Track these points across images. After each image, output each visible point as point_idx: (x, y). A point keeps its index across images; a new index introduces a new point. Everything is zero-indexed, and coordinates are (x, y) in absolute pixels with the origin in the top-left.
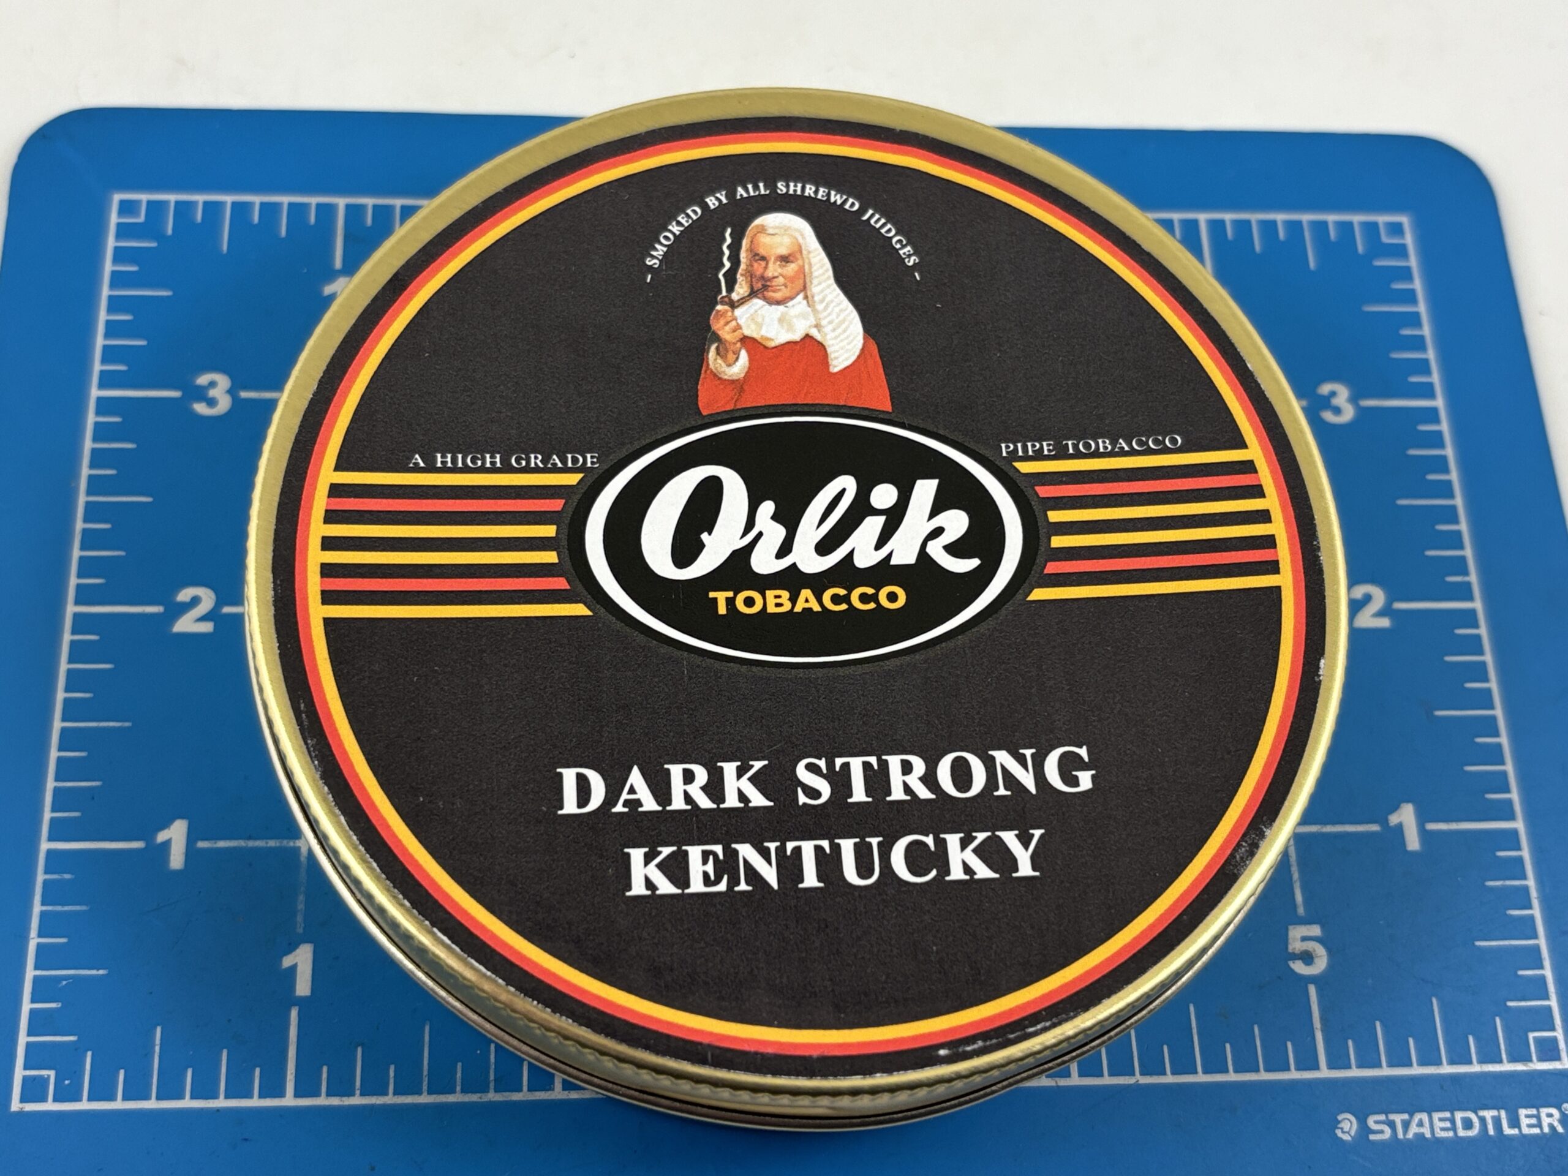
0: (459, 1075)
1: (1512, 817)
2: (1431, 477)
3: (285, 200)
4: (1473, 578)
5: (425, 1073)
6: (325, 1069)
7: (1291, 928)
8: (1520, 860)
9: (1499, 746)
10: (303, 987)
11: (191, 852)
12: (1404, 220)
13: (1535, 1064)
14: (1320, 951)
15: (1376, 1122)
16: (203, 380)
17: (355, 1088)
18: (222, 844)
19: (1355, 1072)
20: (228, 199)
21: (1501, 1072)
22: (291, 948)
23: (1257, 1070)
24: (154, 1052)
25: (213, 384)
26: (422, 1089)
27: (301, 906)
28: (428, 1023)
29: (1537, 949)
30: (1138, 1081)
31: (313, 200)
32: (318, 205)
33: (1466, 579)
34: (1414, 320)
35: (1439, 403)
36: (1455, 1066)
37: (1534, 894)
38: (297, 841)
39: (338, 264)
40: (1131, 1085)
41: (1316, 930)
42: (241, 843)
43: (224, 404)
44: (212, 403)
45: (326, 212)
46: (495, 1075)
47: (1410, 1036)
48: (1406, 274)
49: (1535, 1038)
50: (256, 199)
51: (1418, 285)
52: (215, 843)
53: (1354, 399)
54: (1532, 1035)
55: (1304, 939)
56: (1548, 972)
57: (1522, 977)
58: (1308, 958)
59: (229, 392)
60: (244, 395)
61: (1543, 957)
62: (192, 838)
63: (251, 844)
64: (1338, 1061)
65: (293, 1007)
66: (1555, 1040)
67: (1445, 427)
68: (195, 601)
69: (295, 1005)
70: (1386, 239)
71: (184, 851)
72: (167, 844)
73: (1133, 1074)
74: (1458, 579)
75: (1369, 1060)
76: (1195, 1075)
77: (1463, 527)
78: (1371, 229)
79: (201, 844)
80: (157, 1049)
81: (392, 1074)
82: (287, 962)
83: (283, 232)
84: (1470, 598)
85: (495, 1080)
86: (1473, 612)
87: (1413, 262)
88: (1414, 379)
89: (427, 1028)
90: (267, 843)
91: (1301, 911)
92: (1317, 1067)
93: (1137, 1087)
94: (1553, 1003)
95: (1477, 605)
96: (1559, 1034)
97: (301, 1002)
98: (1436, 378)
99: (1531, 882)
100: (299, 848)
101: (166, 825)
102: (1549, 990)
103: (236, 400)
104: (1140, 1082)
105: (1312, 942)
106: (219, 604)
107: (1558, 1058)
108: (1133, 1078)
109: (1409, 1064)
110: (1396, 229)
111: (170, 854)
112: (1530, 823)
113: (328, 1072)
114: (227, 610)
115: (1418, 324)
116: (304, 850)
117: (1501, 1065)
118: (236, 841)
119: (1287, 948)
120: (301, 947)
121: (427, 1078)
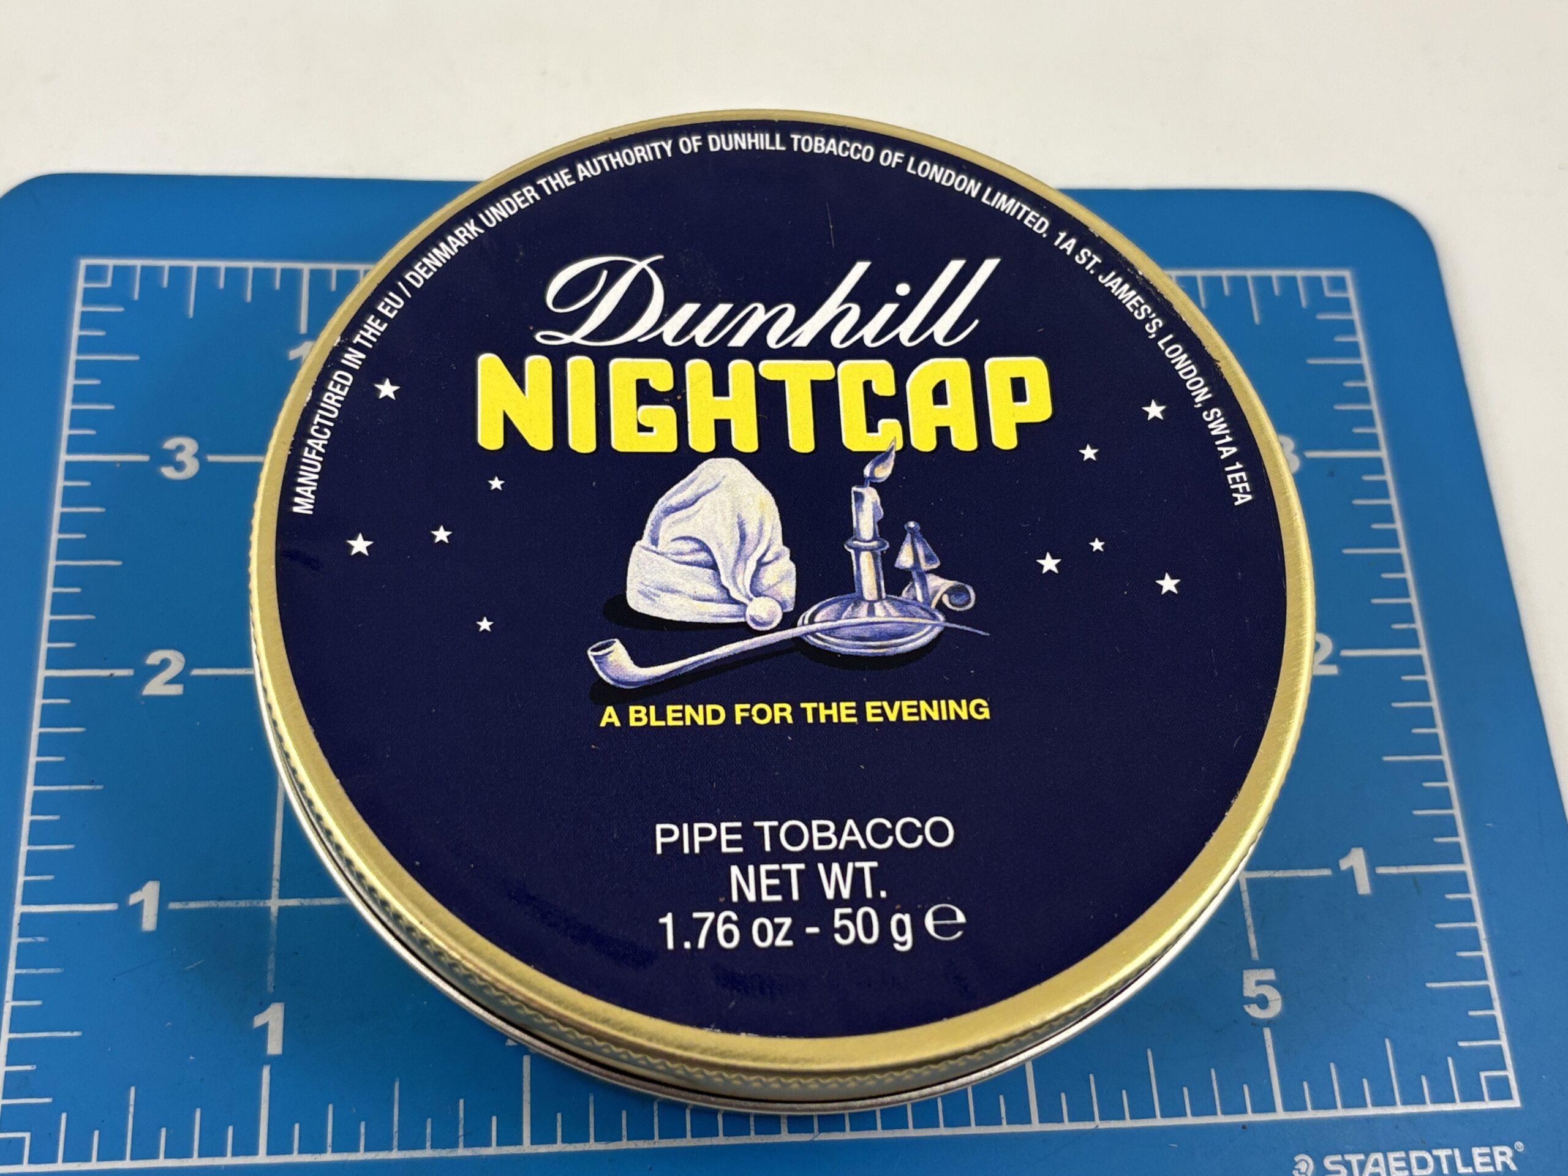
0: (429, 1130)
1: (1460, 860)
2: (1376, 526)
3: (250, 265)
4: (1419, 625)
5: (396, 1129)
6: (297, 1127)
7: (1245, 972)
8: (1469, 902)
9: (1447, 790)
10: (274, 1046)
11: (163, 913)
12: (1346, 274)
13: (1487, 1103)
14: (1274, 995)
15: (1333, 1163)
16: (170, 444)
17: (326, 1145)
18: (193, 905)
19: (1310, 1114)
20: (195, 264)
21: (1455, 1112)
22: (262, 1007)
23: (1215, 1114)
24: (129, 1112)
25: (180, 448)
26: (392, 1145)
27: (271, 966)
28: (398, 1080)
29: (1486, 990)
30: (1097, 1126)
31: (278, 266)
32: (283, 271)
33: (1412, 626)
34: (1358, 373)
35: (1383, 453)
36: (1408, 1106)
37: (1483, 935)
38: (267, 901)
39: (303, 328)
40: (1091, 1130)
41: (1270, 975)
42: (213, 904)
43: (192, 468)
44: (180, 466)
45: (291, 278)
46: (464, 1131)
47: (1364, 1077)
48: (1348, 327)
49: (1487, 1078)
50: (222, 264)
51: (1360, 338)
52: (187, 904)
53: (1299, 451)
54: (1483, 1075)
55: (1259, 983)
56: (1498, 1012)
57: (1472, 1017)
58: (1262, 1002)
59: (197, 456)
60: (211, 458)
61: (1492, 998)
62: (164, 898)
63: (222, 904)
64: (1293, 1102)
65: (264, 1066)
66: (1506, 1079)
67: (1389, 477)
68: (165, 664)
69: (267, 1064)
70: (1328, 294)
71: (156, 912)
72: (139, 906)
73: (1092, 1119)
74: (1404, 626)
75: (1324, 1101)
76: (1153, 1119)
77: (1409, 575)
78: (1314, 284)
79: (174, 906)
80: (131, 1109)
81: (363, 1130)
82: (259, 1021)
83: (249, 298)
84: (1417, 645)
85: (464, 1135)
86: (1419, 658)
87: (1356, 316)
88: (1358, 430)
89: (397, 1084)
90: (237, 903)
91: (1255, 955)
92: (1273, 1110)
93: (1096, 1132)
94: (1504, 1042)
95: (1423, 651)
96: (1510, 1074)
97: (273, 1060)
98: (1379, 430)
99: (1480, 924)
100: (269, 908)
101: (138, 887)
102: (1499, 1030)
103: (203, 464)
104: (1101, 1127)
105: (1267, 987)
106: (188, 666)
107: (1509, 1097)
108: (1092, 1123)
109: (1364, 1105)
110: (1338, 284)
111: (142, 916)
112: (1477, 865)
113: (300, 1129)
114: (196, 672)
115: (1361, 377)
116: (274, 910)
117: (1454, 1104)
118: (207, 902)
119: (1242, 992)
120: (272, 1006)
121: (397, 1135)
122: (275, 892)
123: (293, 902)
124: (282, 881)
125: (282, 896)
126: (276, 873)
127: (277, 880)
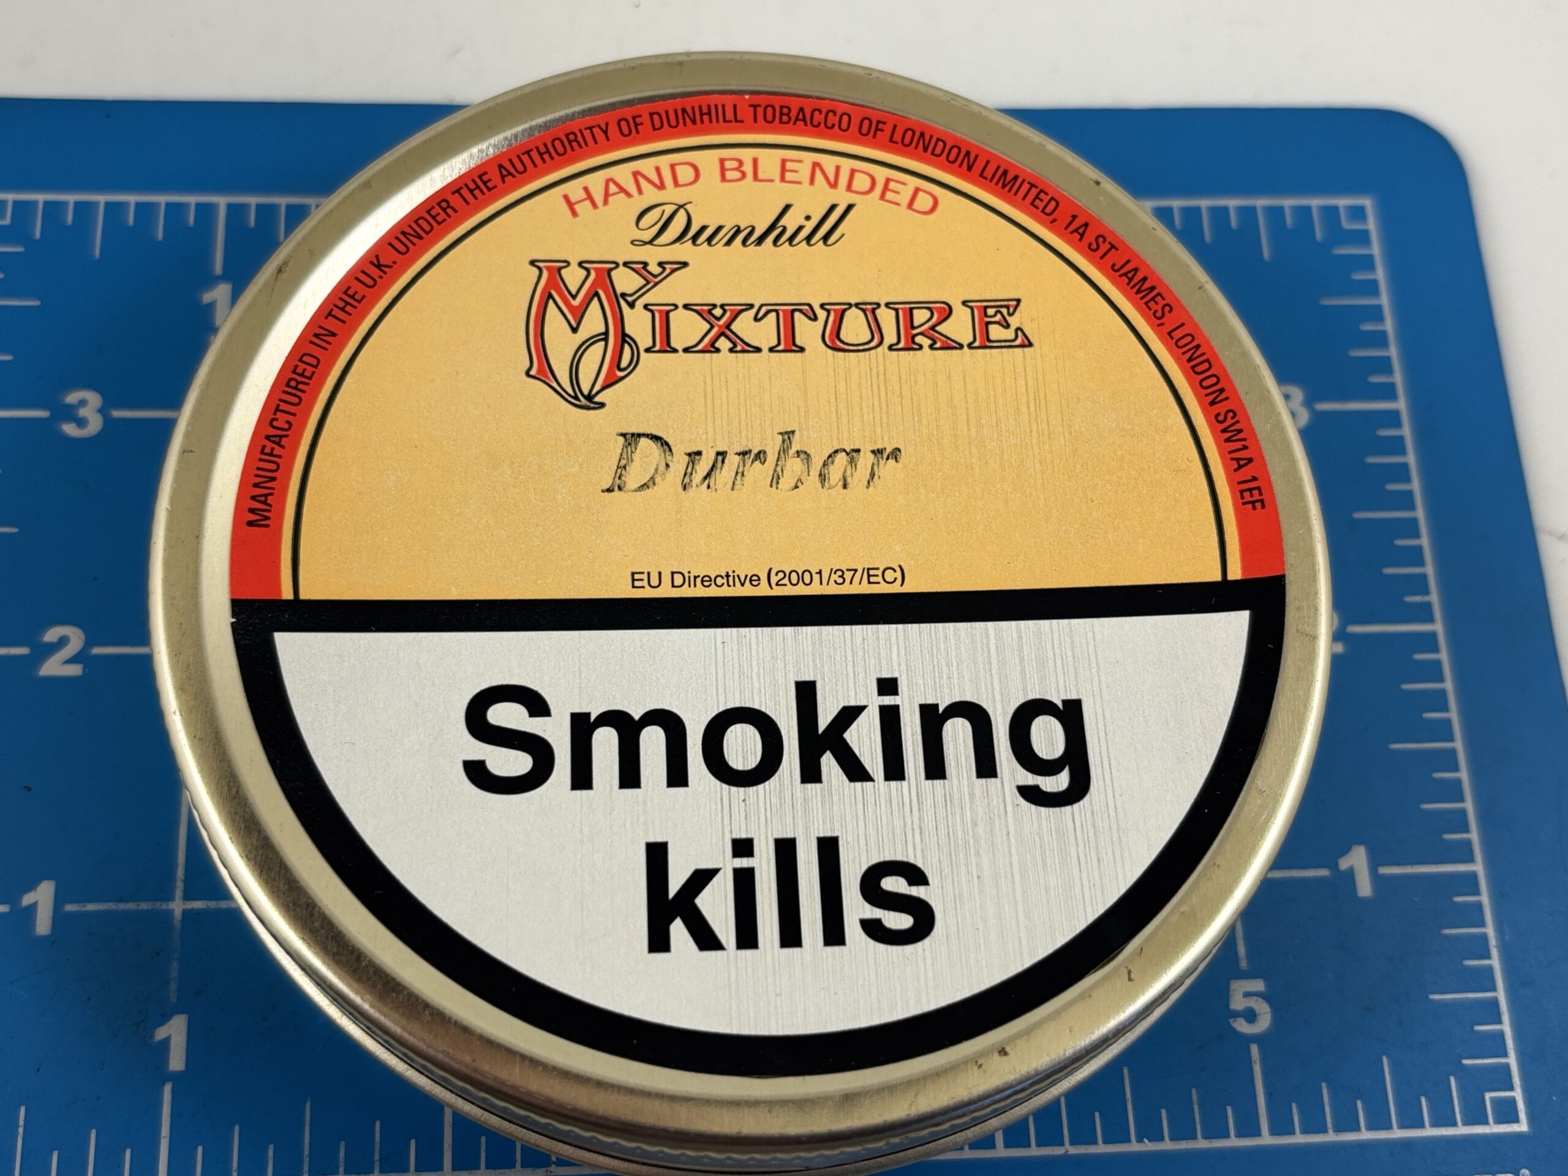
0: (342, 1154)
1: (1471, 859)
2: (1391, 487)
3: (162, 199)
4: (1434, 598)
5: (306, 1153)
6: (200, 1149)
7: (1232, 982)
8: (1479, 906)
9: (1459, 781)
10: (177, 1061)
11: (58, 916)
12: (1367, 202)
13: (1491, 1127)
14: (1263, 1008)
16: (72, 398)
17: (232, 1169)
18: (91, 907)
19: (1300, 1138)
20: (101, 199)
21: (1455, 1136)
22: (165, 1018)
23: (1195, 1138)
24: (17, 1134)
25: (83, 403)
26: (302, 1170)
27: (174, 974)
28: (309, 1098)
29: (1495, 1003)
30: (1067, 1151)
31: (192, 199)
32: (198, 205)
33: (1426, 599)
34: (1376, 314)
35: (1401, 405)
36: (1405, 1130)
37: (1493, 942)
38: (170, 903)
39: (218, 269)
40: (1060, 1156)
41: (1259, 985)
42: (112, 906)
43: (95, 425)
44: (81, 423)
45: (206, 212)
46: (380, 1155)
47: (1358, 1098)
48: (1367, 263)
49: (1492, 1099)
50: (132, 199)
51: (1380, 274)
52: (84, 906)
53: (1308, 403)
54: (1488, 1096)
55: (1247, 995)
56: (1506, 1027)
57: (1478, 1032)
58: (1250, 1016)
59: (100, 411)
60: (117, 414)
61: (1501, 1012)
62: (59, 900)
63: (122, 906)
64: (1280, 1126)
65: (166, 1083)
66: (1513, 1101)
67: (1406, 431)
68: (63, 641)
69: (169, 1080)
70: (1347, 225)
71: (51, 915)
72: (33, 907)
73: (1062, 1144)
74: (1417, 599)
75: (1314, 1125)
76: (1127, 1144)
77: (1425, 541)
78: (1331, 212)
79: (70, 908)
80: (21, 1130)
81: (271, 1154)
82: (161, 1034)
83: (160, 235)
84: (1431, 620)
85: (380, 1160)
86: (1433, 635)
87: (1376, 249)
88: (1375, 379)
89: (308, 1105)
90: (138, 905)
91: (1244, 964)
92: (1257, 1133)
93: (1066, 1158)
94: (1512, 1060)
95: (1438, 627)
96: (1518, 1094)
97: (175, 1077)
98: (1398, 378)
99: (1490, 930)
100: (172, 911)
101: (32, 886)
102: (1508, 1046)
103: (108, 422)
104: (1070, 1153)
105: (1255, 998)
106: (89, 643)
107: (1516, 1120)
108: (1061, 1148)
109: (1357, 1129)
110: (1358, 213)
111: (35, 919)
112: (1490, 864)
113: (203, 1153)
114: (97, 651)
115: (1380, 318)
116: (178, 913)
117: (1455, 1128)
118: (106, 904)
119: (1228, 1005)
120: (174, 1018)
121: (308, 1159)
122: (179, 893)
123: (198, 905)
124: (187, 880)
125: (187, 898)
126: (180, 872)
127: (182, 880)
